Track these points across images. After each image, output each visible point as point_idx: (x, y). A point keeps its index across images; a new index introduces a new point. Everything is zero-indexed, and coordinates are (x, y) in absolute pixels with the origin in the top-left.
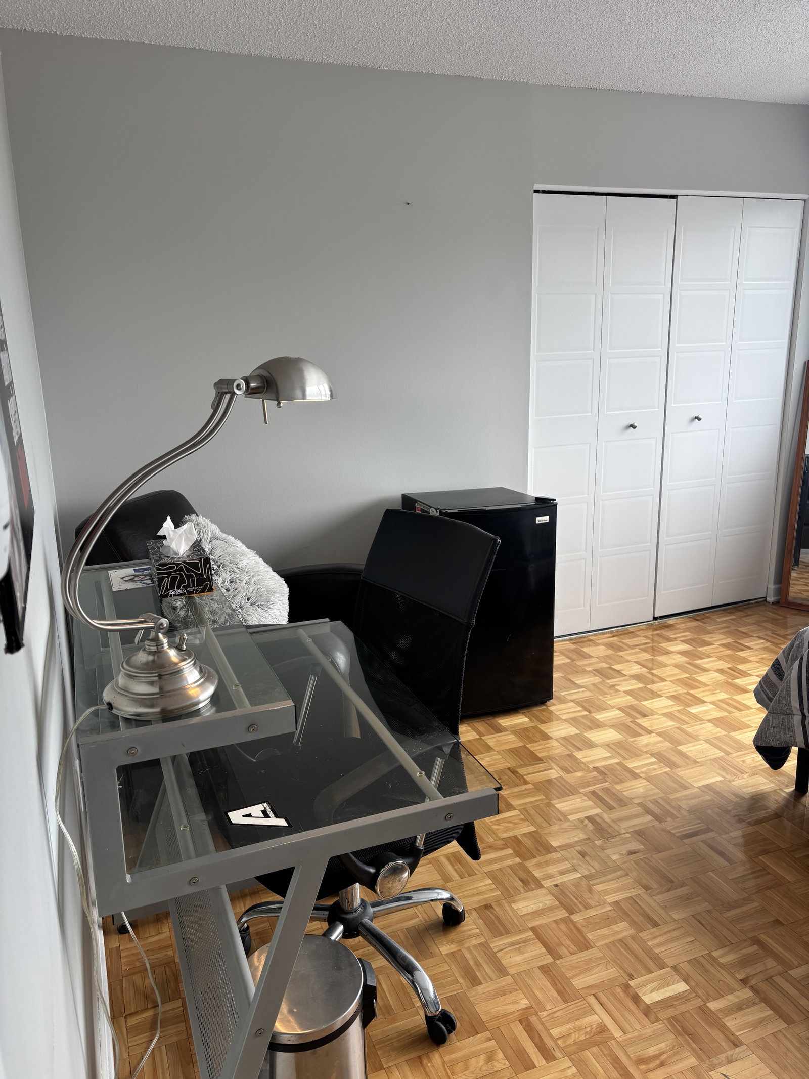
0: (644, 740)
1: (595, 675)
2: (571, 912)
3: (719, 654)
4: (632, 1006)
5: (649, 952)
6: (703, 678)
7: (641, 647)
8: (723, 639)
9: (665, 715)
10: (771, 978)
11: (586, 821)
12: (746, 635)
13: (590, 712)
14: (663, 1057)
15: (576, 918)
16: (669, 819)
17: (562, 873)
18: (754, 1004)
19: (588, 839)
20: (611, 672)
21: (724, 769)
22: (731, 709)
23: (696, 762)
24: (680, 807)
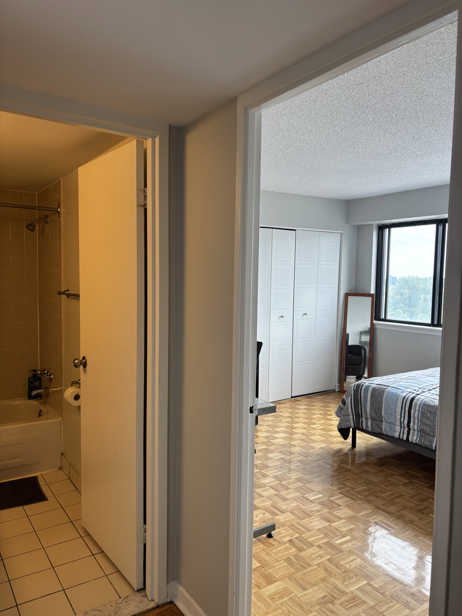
0: (296, 436)
1: (272, 417)
2: (281, 482)
3: (320, 409)
4: (306, 500)
5: (309, 489)
6: (314, 416)
7: (288, 407)
8: (320, 404)
9: (302, 428)
10: (348, 491)
11: (280, 459)
12: (329, 403)
13: (273, 428)
14: (318, 510)
15: (283, 483)
16: (309, 457)
17: (275, 473)
18: (344, 498)
19: (282, 464)
20: (278, 416)
21: (327, 443)
22: (327, 426)
23: (316, 441)
24: (313, 454)
